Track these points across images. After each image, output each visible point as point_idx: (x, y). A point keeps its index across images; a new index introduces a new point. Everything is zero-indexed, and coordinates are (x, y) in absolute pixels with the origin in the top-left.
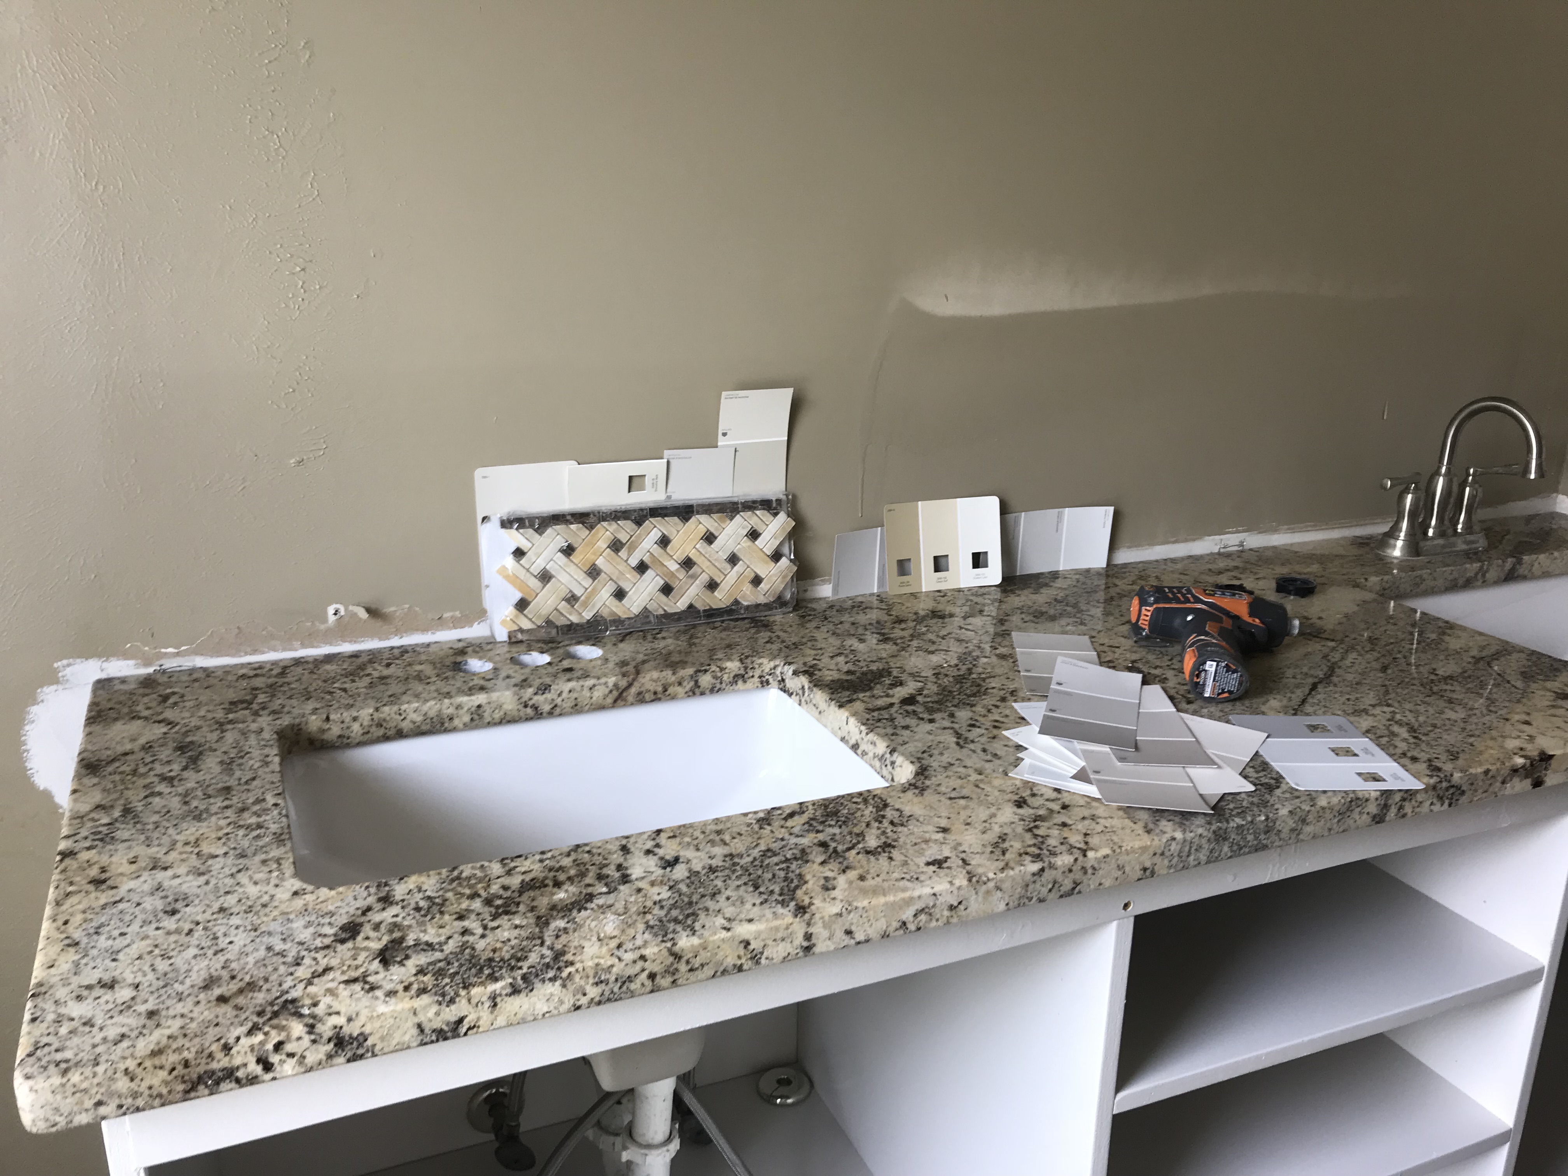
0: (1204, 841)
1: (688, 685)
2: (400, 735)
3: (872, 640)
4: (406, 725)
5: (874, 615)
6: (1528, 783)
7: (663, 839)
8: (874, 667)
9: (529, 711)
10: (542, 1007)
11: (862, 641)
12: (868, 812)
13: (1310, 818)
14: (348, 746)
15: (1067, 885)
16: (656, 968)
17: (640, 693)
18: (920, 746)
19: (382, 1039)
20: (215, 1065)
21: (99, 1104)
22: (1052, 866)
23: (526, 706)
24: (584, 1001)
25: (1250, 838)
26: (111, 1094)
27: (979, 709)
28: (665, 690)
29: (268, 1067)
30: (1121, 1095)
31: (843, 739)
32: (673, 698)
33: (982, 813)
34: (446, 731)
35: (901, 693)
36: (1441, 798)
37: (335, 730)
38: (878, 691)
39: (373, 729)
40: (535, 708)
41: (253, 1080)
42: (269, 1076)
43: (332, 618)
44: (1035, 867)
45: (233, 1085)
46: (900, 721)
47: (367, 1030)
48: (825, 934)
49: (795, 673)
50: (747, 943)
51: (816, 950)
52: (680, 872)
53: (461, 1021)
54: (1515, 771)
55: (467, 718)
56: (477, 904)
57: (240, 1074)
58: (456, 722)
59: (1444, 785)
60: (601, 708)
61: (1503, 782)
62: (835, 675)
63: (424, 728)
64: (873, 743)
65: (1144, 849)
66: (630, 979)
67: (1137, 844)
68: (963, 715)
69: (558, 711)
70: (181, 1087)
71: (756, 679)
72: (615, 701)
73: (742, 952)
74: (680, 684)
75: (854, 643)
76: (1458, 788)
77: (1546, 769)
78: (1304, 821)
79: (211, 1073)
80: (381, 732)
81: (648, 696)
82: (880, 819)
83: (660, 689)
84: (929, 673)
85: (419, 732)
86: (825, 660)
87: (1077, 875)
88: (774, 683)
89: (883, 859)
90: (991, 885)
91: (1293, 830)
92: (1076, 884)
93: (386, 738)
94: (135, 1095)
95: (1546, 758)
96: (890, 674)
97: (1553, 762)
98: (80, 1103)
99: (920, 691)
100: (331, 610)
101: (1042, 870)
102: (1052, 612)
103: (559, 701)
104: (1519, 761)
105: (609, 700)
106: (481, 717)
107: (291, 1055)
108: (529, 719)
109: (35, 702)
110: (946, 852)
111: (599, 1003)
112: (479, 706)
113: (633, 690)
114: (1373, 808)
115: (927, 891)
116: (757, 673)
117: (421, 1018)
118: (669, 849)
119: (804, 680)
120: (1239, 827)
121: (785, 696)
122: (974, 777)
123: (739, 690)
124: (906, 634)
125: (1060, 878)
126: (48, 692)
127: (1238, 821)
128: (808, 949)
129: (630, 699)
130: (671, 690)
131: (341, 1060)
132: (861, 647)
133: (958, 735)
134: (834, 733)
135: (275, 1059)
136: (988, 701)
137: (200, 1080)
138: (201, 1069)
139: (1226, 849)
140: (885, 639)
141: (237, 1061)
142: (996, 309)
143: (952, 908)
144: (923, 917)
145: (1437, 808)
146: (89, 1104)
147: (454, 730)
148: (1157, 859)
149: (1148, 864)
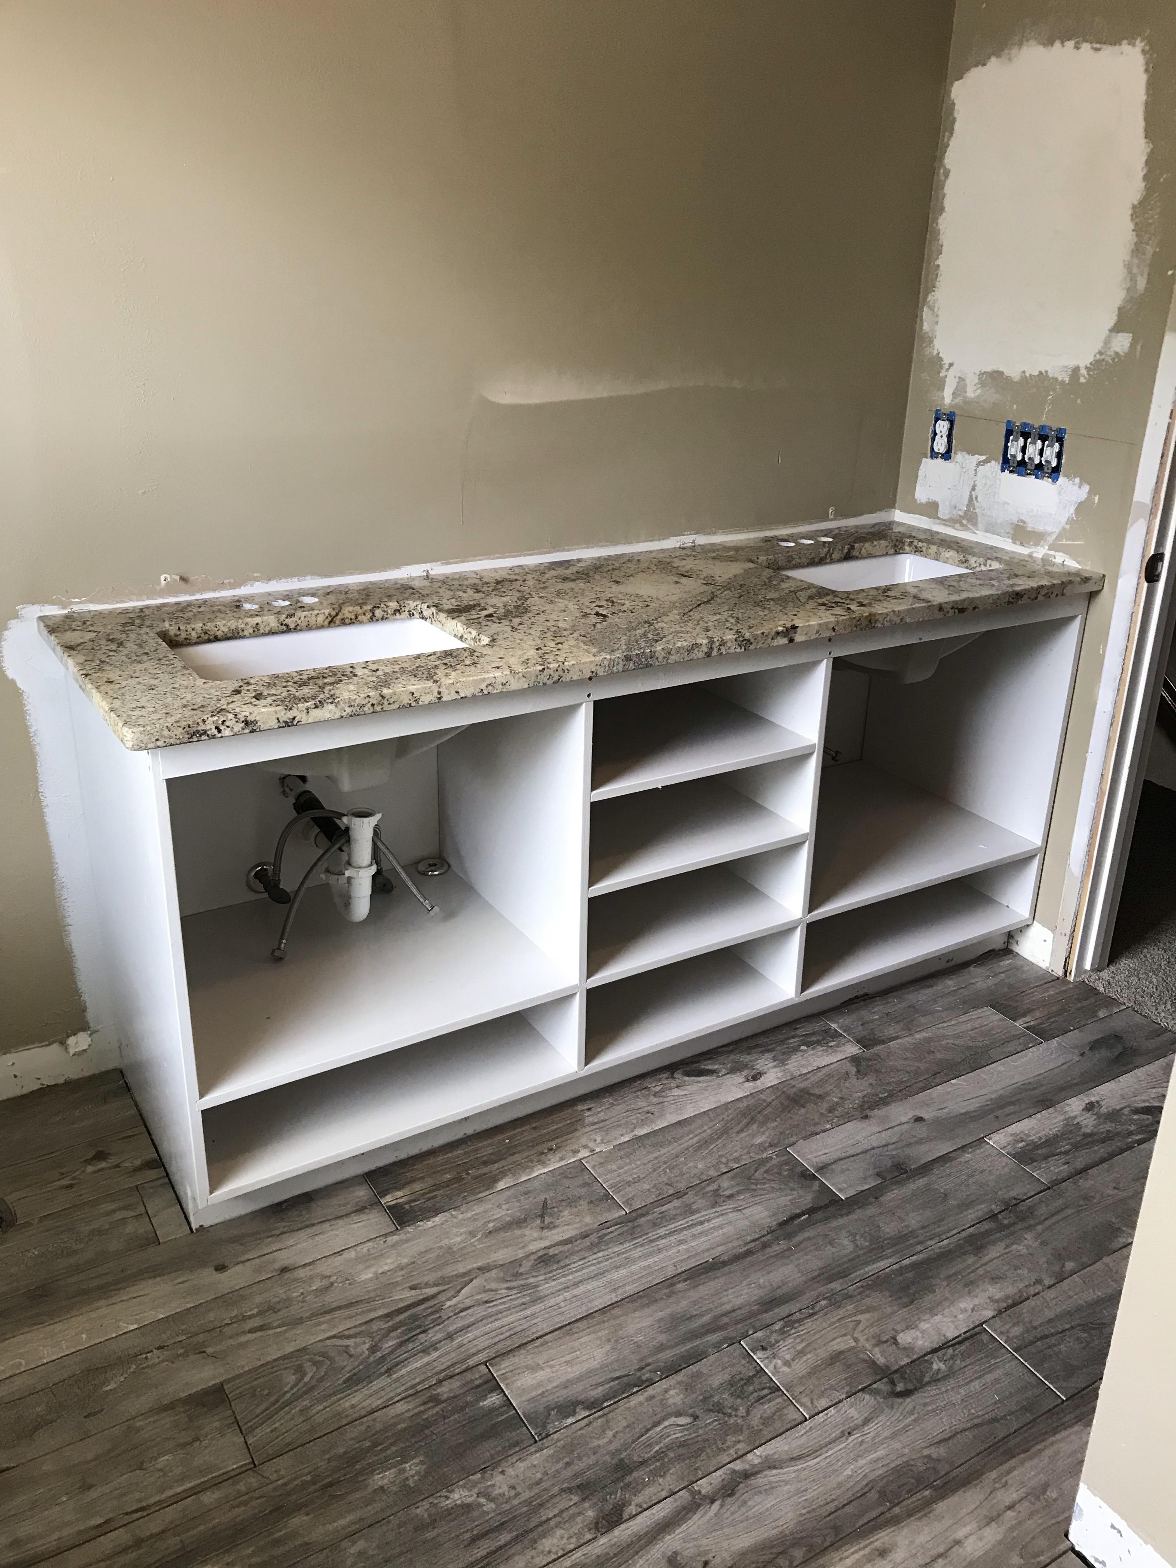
0: (620, 660)
1: (369, 615)
2: (217, 639)
3: (470, 592)
4: (219, 634)
5: (471, 581)
6: (785, 641)
7: (369, 664)
8: (471, 603)
9: (284, 627)
10: (327, 716)
11: (465, 592)
12: (467, 654)
13: (673, 652)
14: (190, 644)
15: (556, 678)
16: (374, 702)
17: (343, 619)
18: (494, 632)
19: (263, 723)
20: (200, 728)
21: (157, 740)
22: (548, 668)
23: (282, 624)
24: (344, 714)
25: (643, 660)
26: (163, 736)
27: (525, 618)
28: (356, 617)
29: (219, 731)
30: (594, 792)
31: (455, 636)
32: (361, 622)
33: (520, 652)
34: (241, 637)
35: (485, 613)
36: (740, 646)
37: (183, 635)
38: (473, 612)
39: (202, 635)
40: (287, 626)
41: (214, 737)
42: (219, 735)
43: (163, 583)
44: (541, 668)
45: (206, 738)
46: (484, 623)
47: (257, 719)
48: (447, 692)
49: (428, 607)
50: (413, 694)
51: (443, 699)
52: (379, 673)
53: (294, 718)
54: (778, 633)
55: (251, 631)
56: (290, 684)
57: (209, 733)
58: (246, 633)
59: (741, 639)
60: (322, 627)
61: (772, 639)
62: (451, 607)
63: (229, 635)
64: (470, 633)
65: (591, 662)
66: (363, 705)
67: (588, 660)
68: (516, 621)
69: (299, 628)
70: (187, 736)
71: (407, 613)
72: (330, 623)
73: (411, 697)
74: (364, 614)
75: (461, 593)
76: (749, 641)
77: (795, 633)
78: (669, 653)
79: (198, 731)
80: (206, 637)
81: (347, 621)
82: (472, 656)
83: (353, 617)
84: (501, 605)
85: (227, 638)
86: (445, 601)
87: (561, 673)
88: (417, 615)
89: (473, 667)
90: (520, 675)
91: (664, 658)
92: (560, 677)
93: (209, 641)
94: (171, 738)
95: (794, 628)
96: (480, 606)
97: (798, 629)
98: (150, 739)
99: (495, 612)
100: (162, 578)
101: (544, 669)
102: (573, 577)
103: (299, 622)
104: (780, 629)
105: (326, 623)
106: (258, 630)
107: (228, 727)
108: (283, 632)
109: (7, 629)
110: (501, 664)
111: (351, 716)
112: (257, 624)
113: (339, 617)
114: (705, 649)
115: (491, 675)
116: (407, 609)
117: (279, 716)
118: (374, 667)
119: (433, 610)
120: (637, 654)
121: (423, 621)
122: (518, 641)
123: (397, 619)
124: (490, 589)
125: (552, 674)
126: (13, 623)
127: (637, 652)
128: (439, 698)
129: (337, 622)
130: (360, 618)
131: (247, 731)
132: (465, 595)
133: (513, 627)
134: (450, 634)
135: (222, 728)
136: (530, 615)
137: (194, 734)
138: (194, 729)
139: (631, 665)
140: (478, 591)
141: (208, 728)
142: (535, 400)
143: (503, 684)
144: (490, 688)
145: (738, 650)
146: (153, 740)
147: (244, 637)
148: (598, 667)
149: (594, 670)
